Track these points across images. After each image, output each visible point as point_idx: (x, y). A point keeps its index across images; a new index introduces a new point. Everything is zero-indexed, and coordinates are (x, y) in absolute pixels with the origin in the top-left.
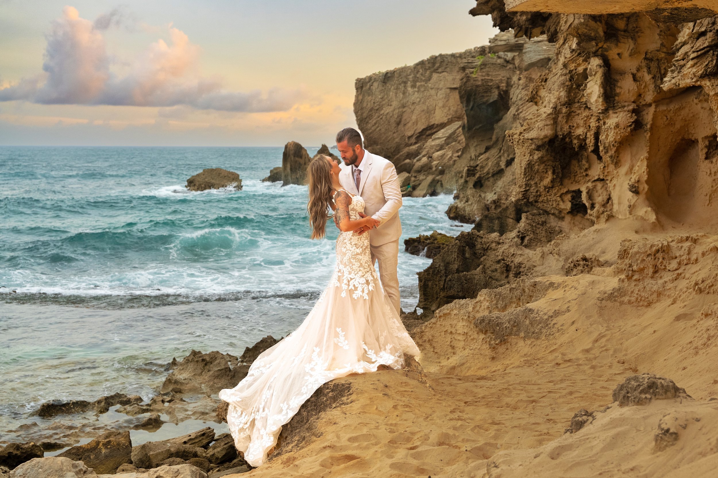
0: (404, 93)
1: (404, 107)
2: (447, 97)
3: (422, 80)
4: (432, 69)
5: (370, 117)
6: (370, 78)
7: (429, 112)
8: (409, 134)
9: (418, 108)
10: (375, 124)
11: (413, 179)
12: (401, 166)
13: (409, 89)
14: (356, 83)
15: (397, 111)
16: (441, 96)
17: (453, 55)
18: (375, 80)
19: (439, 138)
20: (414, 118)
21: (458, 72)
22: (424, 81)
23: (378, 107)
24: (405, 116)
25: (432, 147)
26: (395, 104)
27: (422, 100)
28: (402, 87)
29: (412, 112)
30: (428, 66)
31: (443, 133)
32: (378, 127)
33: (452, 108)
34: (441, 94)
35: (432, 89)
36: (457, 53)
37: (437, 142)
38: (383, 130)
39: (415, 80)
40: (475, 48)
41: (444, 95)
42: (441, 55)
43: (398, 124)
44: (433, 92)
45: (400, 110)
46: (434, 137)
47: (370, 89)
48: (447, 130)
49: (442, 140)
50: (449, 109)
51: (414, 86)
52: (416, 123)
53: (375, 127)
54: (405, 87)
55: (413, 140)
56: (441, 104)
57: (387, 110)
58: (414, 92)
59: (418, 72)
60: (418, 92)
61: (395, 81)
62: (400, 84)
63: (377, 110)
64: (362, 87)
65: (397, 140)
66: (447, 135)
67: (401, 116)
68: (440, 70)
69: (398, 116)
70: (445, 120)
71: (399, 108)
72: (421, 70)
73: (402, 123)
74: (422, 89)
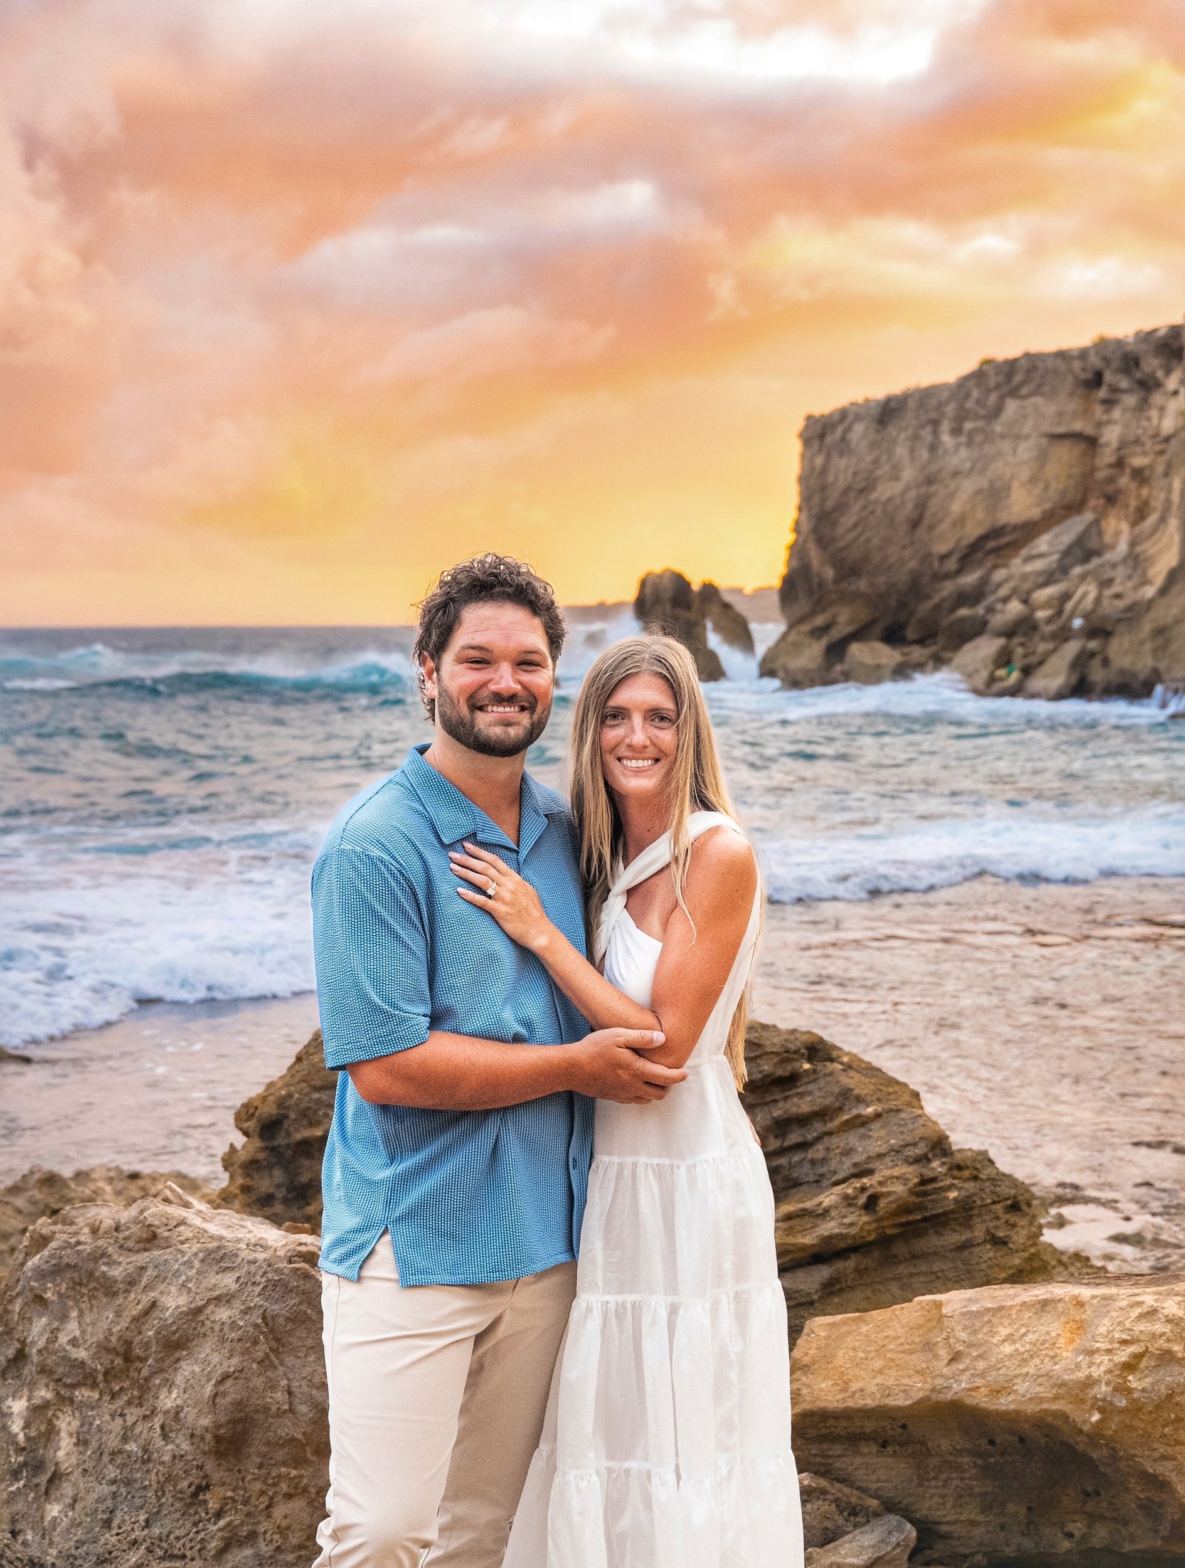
0: (933, 448)
1: (930, 480)
2: (1042, 458)
3: (977, 417)
4: (1005, 390)
5: (841, 507)
6: (843, 414)
7: (996, 494)
8: (942, 548)
9: (968, 486)
10: (856, 525)
11: (1020, 651)
12: (951, 625)
13: (946, 438)
14: (807, 427)
15: (913, 494)
16: (1026, 456)
17: (1061, 355)
18: (858, 417)
19: (1041, 556)
20: (956, 507)
21: (1072, 394)
22: (984, 417)
23: (862, 485)
24: (934, 505)
25: (1025, 577)
26: (909, 474)
27: (979, 466)
28: (926, 434)
29: (952, 496)
30: (993, 380)
31: (1051, 544)
32: (863, 532)
33: (1054, 485)
34: (1026, 450)
35: (1003, 437)
36: (1069, 350)
37: (1039, 565)
38: (876, 541)
39: (961, 417)
40: (1137, 334)
41: (1035, 453)
42: (1027, 355)
43: (915, 524)
44: (1005, 446)
45: (923, 490)
46: (1024, 552)
47: (843, 439)
48: (1057, 536)
49: (1048, 560)
50: (1047, 487)
51: (956, 431)
52: (961, 521)
53: (854, 534)
54: (935, 433)
55: (952, 564)
56: (1025, 474)
57: (886, 491)
58: (957, 447)
59: (967, 396)
60: (970, 443)
61: (910, 418)
62: (923, 426)
63: (862, 491)
64: (822, 436)
65: (913, 564)
66: (1062, 547)
67: (922, 505)
68: (1025, 391)
69: (916, 506)
70: (1035, 513)
71: (919, 486)
72: (975, 393)
73: (926, 521)
74: (978, 438)
